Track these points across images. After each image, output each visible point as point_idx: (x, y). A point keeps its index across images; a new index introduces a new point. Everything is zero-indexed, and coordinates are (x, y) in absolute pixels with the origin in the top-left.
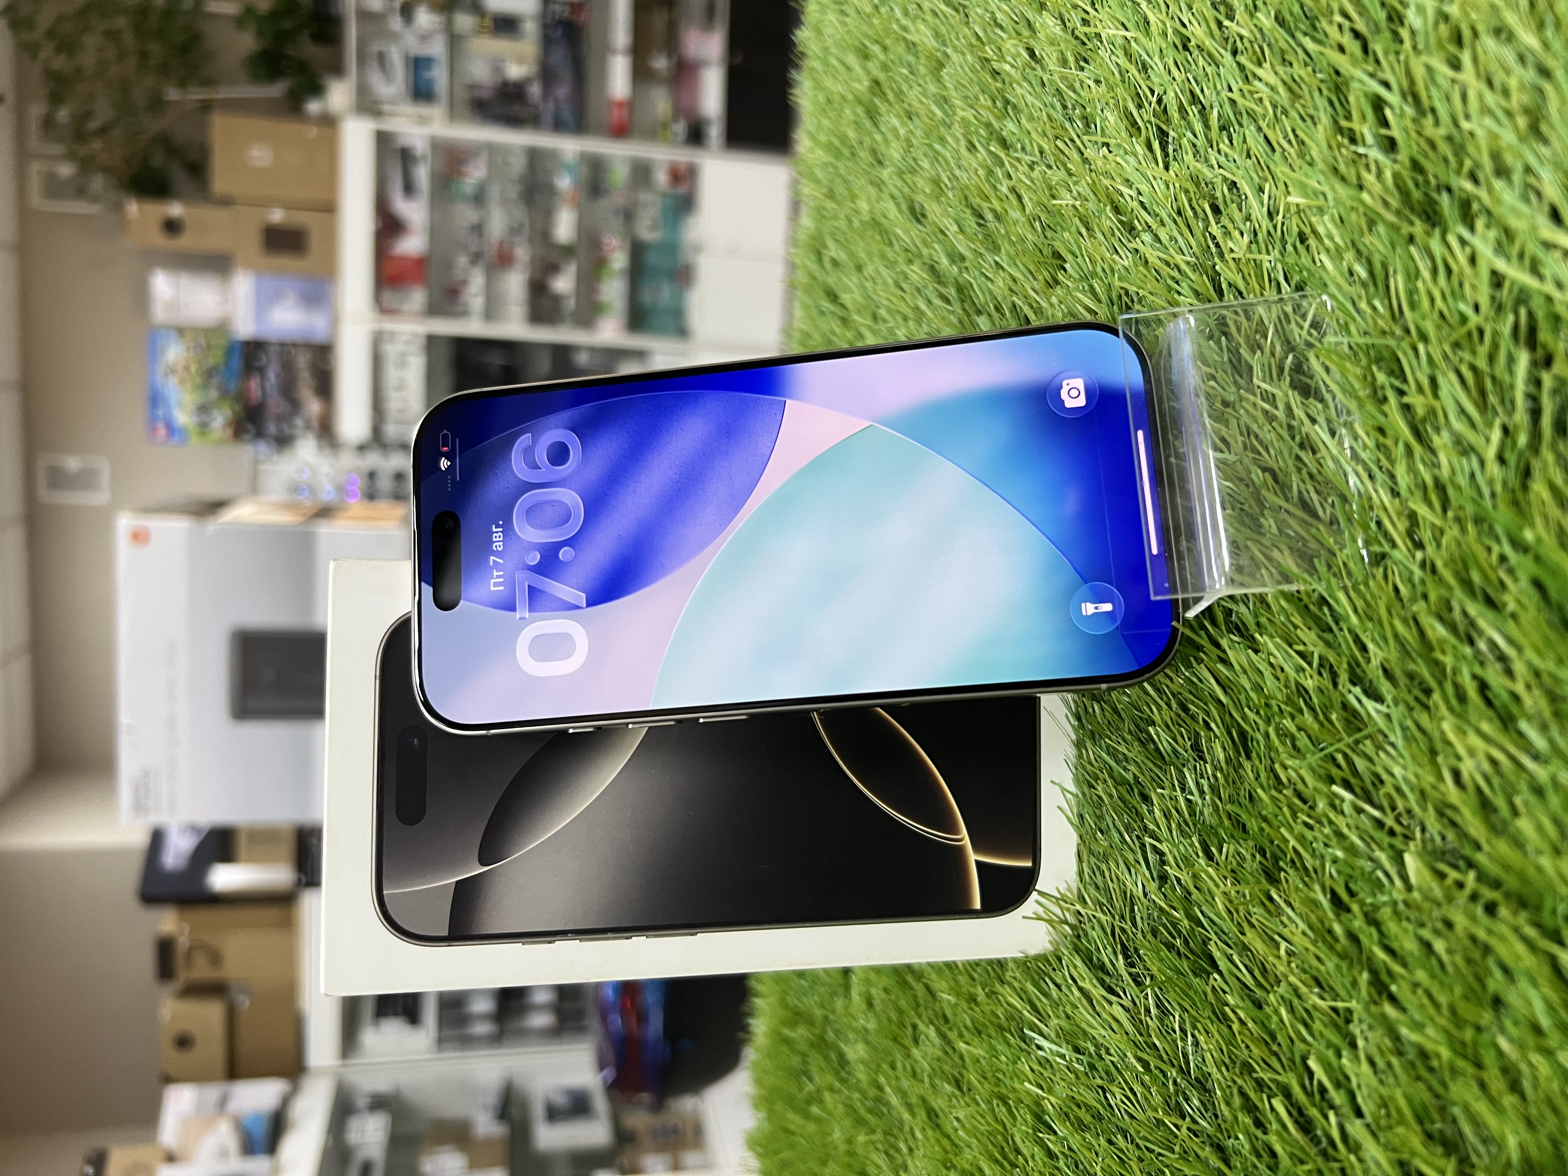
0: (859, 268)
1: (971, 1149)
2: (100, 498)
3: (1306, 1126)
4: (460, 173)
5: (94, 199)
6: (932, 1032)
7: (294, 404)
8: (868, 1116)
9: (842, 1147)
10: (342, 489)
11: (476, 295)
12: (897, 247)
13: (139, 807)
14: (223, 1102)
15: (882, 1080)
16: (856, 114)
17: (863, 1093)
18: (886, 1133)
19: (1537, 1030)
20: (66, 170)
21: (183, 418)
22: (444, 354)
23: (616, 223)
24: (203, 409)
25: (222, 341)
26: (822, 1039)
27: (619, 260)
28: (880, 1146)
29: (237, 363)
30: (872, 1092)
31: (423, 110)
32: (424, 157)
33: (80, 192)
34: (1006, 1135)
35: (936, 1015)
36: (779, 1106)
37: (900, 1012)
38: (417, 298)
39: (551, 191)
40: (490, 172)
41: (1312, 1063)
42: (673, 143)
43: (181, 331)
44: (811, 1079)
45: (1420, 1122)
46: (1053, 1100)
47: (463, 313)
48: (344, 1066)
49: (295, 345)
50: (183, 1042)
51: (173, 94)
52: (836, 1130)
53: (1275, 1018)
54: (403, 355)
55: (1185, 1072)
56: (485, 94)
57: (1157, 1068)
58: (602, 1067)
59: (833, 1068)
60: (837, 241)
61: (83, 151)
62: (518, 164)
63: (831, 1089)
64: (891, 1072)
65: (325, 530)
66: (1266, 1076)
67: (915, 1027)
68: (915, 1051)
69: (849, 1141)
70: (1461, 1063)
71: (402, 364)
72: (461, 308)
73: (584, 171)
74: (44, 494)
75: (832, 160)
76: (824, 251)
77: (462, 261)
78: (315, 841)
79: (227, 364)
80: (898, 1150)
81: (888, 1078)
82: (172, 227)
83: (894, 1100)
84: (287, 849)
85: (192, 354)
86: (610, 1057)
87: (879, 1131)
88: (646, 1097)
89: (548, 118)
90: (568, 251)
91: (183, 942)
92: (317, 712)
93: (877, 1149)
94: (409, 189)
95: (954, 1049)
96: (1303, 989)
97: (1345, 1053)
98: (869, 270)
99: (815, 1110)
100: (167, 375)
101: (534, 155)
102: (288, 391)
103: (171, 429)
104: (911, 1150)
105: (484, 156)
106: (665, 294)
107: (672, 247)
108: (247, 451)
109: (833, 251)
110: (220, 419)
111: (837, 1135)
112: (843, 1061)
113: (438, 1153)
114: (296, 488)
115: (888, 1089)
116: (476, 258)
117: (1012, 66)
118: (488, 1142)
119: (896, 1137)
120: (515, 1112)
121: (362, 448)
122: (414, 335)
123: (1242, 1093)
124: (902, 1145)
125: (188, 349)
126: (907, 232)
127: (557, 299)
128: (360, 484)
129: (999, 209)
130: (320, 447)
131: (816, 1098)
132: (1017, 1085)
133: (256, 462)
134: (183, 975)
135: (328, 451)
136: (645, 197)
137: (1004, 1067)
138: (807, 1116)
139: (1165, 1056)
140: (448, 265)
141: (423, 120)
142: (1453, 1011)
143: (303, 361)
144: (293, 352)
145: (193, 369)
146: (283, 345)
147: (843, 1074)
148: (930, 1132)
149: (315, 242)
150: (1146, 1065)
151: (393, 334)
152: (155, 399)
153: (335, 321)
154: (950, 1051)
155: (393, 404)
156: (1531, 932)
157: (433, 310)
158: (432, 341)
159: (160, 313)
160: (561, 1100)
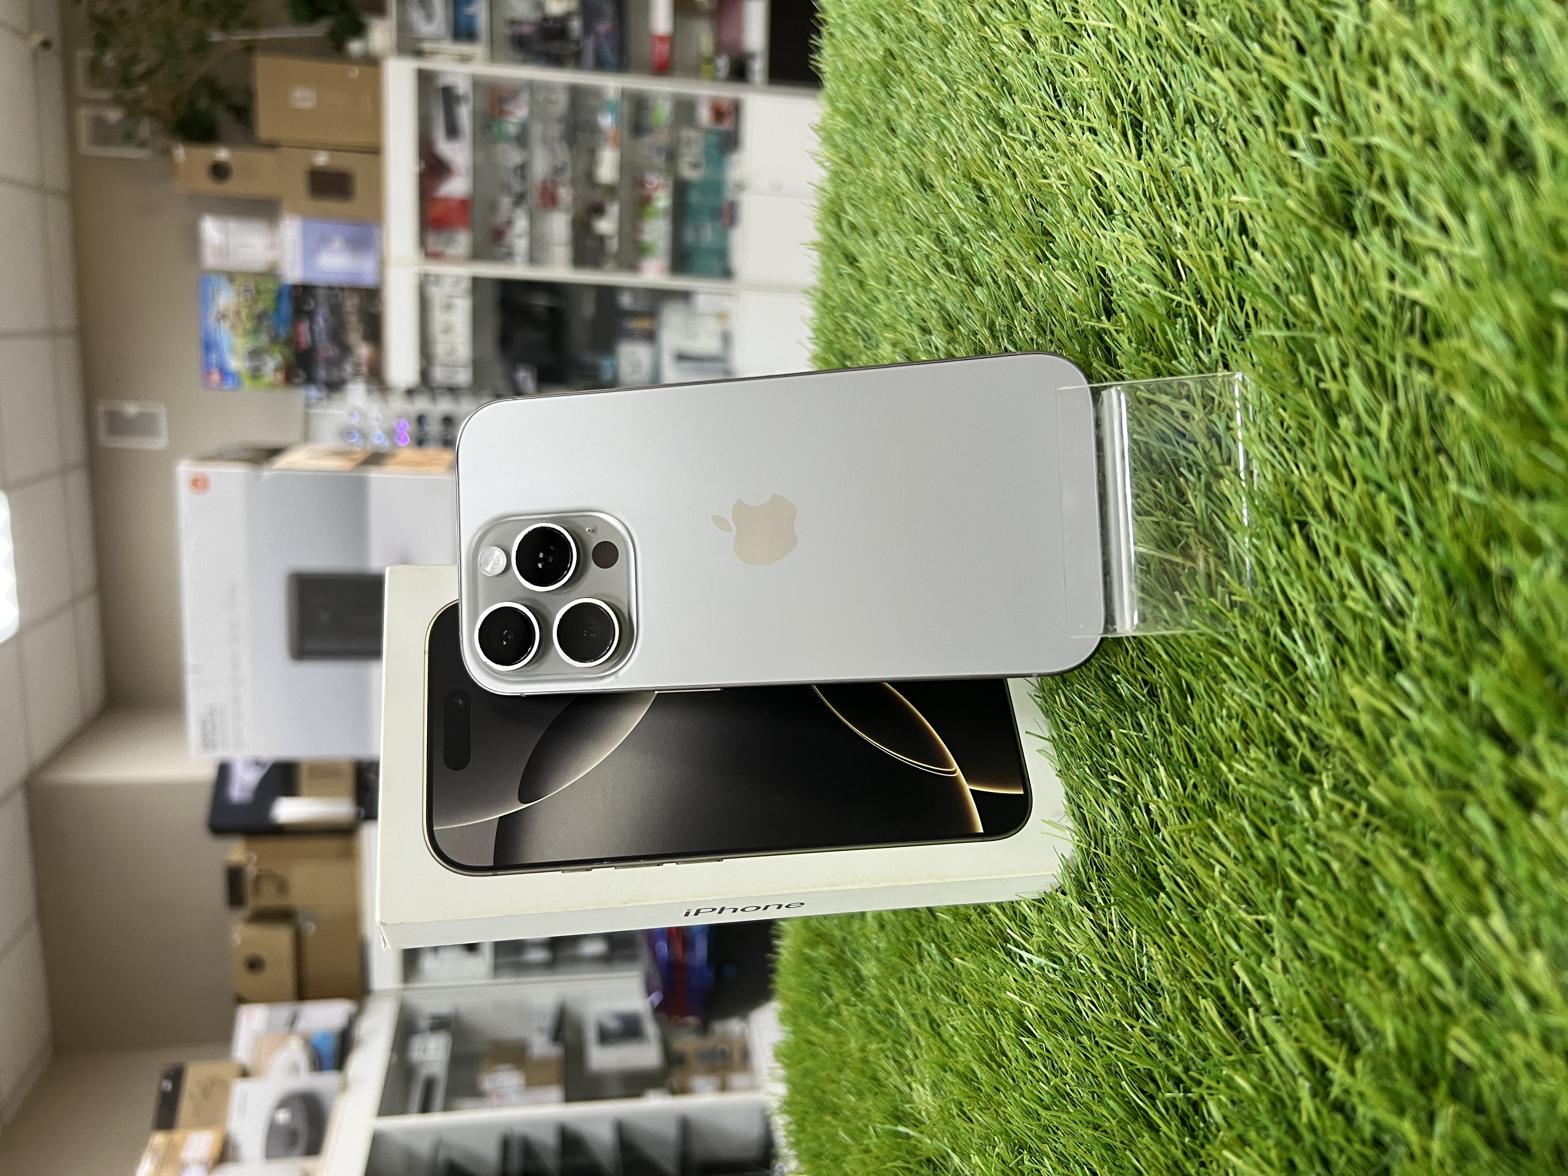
0: (875, 233)
1: (964, 1052)
2: (159, 443)
3: (1232, 1023)
4: (502, 113)
5: (142, 144)
6: (934, 951)
7: (345, 350)
8: (879, 1027)
9: (857, 1055)
10: (392, 434)
11: (520, 236)
12: (907, 216)
13: (207, 743)
14: (293, 1021)
15: (891, 994)
16: (871, 83)
17: (876, 1006)
18: (894, 1042)
19: (1408, 937)
20: (114, 115)
21: (236, 363)
22: (490, 296)
23: (659, 161)
24: (255, 354)
25: (270, 285)
26: (839, 957)
27: (662, 200)
28: (889, 1054)
29: (286, 307)
30: (883, 1005)
31: (465, 48)
32: (465, 98)
33: (129, 138)
34: (995, 1041)
35: (938, 934)
36: (802, 1020)
37: (907, 931)
38: (462, 241)
39: (594, 129)
40: (531, 112)
41: (1237, 968)
42: (714, 79)
43: (231, 276)
44: (831, 995)
45: (1321, 1017)
46: (1032, 1006)
47: (508, 256)
48: (405, 989)
49: (342, 289)
50: (254, 965)
51: (216, 36)
52: (852, 1041)
53: (1209, 931)
54: (450, 297)
55: (1139, 979)
56: (526, 30)
57: (1118, 977)
58: (649, 992)
59: (849, 985)
60: (854, 206)
61: (129, 95)
62: (562, 102)
63: (847, 1002)
64: (899, 987)
65: (375, 475)
66: (1199, 980)
67: (919, 945)
68: (919, 967)
69: (863, 1050)
70: (1351, 966)
71: (448, 307)
72: (505, 250)
73: (626, 108)
74: (104, 439)
75: (850, 126)
76: (842, 215)
77: (506, 202)
78: (373, 776)
79: (277, 309)
80: (906, 1057)
81: (897, 992)
82: (219, 171)
83: (901, 1011)
84: (348, 782)
85: (242, 300)
86: (657, 981)
87: (889, 1041)
88: (692, 1020)
89: (589, 56)
90: (611, 190)
91: (251, 871)
92: (374, 652)
93: (887, 1056)
94: (452, 131)
95: (953, 965)
96: (1233, 905)
97: (1265, 959)
98: (883, 237)
99: (833, 1022)
100: (219, 320)
101: (576, 93)
102: (337, 335)
103: (224, 373)
104: (916, 1057)
105: (524, 97)
106: (708, 234)
107: (715, 186)
108: (300, 395)
109: (851, 215)
110: (271, 364)
111: (853, 1045)
112: (859, 978)
113: (497, 1071)
114: (347, 433)
115: (896, 1002)
116: (520, 199)
117: (1009, 47)
118: (543, 1063)
119: (903, 1046)
120: (569, 1035)
121: (410, 393)
122: (458, 280)
123: (1185, 997)
124: (908, 1052)
125: (238, 294)
126: (915, 201)
127: (601, 239)
128: (410, 428)
129: (996, 185)
130: (369, 391)
131: (834, 1012)
132: (1003, 995)
133: (308, 406)
134: (253, 903)
135: (377, 395)
136: (688, 133)
137: (992, 979)
138: (827, 1028)
139: (1125, 967)
140: (493, 207)
141: (465, 59)
142: (1347, 921)
143: (351, 304)
144: (340, 294)
145: (243, 315)
146: (331, 288)
147: (858, 990)
148: (931, 1040)
149: (360, 186)
150: (1108, 973)
151: (438, 278)
152: (209, 346)
153: (382, 264)
154: (949, 966)
155: (440, 349)
156: (1404, 853)
157: (477, 254)
158: (477, 282)
159: (210, 260)
160: (613, 1025)
